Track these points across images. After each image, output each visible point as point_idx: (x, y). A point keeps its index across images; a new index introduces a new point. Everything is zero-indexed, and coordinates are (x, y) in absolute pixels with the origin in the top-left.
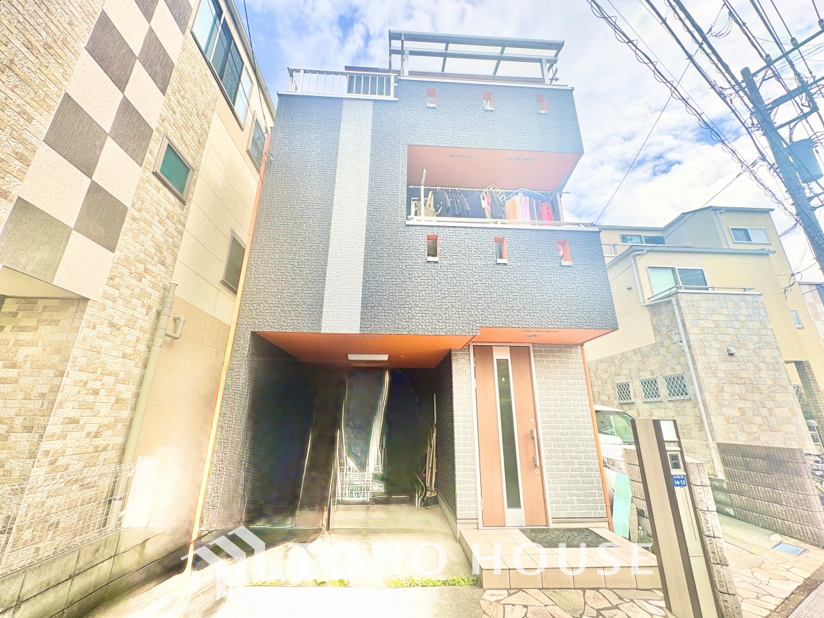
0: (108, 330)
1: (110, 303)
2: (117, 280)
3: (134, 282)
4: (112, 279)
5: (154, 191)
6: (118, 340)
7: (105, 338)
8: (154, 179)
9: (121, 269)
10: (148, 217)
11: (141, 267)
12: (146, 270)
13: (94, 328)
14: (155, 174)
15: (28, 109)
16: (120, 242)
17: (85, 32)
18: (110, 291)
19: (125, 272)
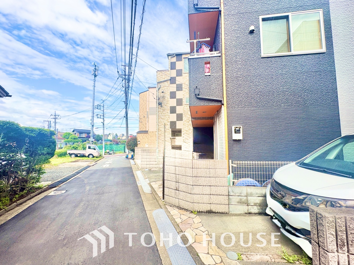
0: (186, 132)
1: (185, 128)
3: (188, 123)
4: (184, 124)
5: (186, 107)
8: (186, 105)
10: (187, 112)
11: (188, 120)
12: (189, 120)
13: (183, 132)
14: (185, 105)
15: (168, 112)
16: (183, 119)
17: (169, 97)
18: (184, 126)
19: (185, 122)
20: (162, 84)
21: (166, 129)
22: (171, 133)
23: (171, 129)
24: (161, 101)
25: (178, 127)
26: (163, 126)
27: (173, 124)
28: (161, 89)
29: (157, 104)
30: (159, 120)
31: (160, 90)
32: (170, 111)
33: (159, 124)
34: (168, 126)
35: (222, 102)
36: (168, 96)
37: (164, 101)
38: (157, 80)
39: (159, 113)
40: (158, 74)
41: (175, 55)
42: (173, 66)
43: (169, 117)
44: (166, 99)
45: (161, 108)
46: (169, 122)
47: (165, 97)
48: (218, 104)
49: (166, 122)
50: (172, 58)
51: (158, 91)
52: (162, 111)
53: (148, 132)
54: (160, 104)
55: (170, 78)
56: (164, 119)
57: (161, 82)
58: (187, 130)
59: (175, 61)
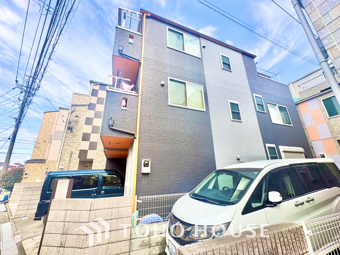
0: (98, 163)
1: (97, 158)
2: (98, 154)
4: (97, 154)
6: (101, 164)
7: (98, 164)
9: (98, 152)
13: (95, 163)
15: (79, 138)
16: (97, 148)
17: (84, 123)
18: (97, 156)
19: (100, 152)
20: (78, 108)
21: (72, 159)
22: (78, 164)
23: (79, 159)
24: (72, 125)
25: (89, 157)
26: (69, 154)
27: (83, 153)
28: (75, 112)
29: (65, 128)
30: (64, 147)
31: (73, 113)
32: (81, 138)
33: (63, 152)
34: (76, 156)
35: (135, 136)
36: (82, 121)
37: (76, 126)
38: (72, 102)
39: (66, 139)
40: (75, 97)
41: (98, 84)
42: (94, 93)
43: (79, 145)
44: (80, 124)
45: (70, 134)
46: (78, 150)
47: (79, 121)
48: (131, 137)
49: (74, 150)
50: (94, 85)
51: (71, 114)
52: (70, 136)
53: (46, 162)
54: (70, 129)
55: (89, 104)
56: (72, 146)
57: (77, 105)
58: (100, 161)
59: (98, 89)
